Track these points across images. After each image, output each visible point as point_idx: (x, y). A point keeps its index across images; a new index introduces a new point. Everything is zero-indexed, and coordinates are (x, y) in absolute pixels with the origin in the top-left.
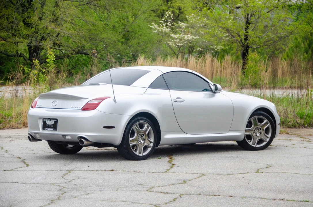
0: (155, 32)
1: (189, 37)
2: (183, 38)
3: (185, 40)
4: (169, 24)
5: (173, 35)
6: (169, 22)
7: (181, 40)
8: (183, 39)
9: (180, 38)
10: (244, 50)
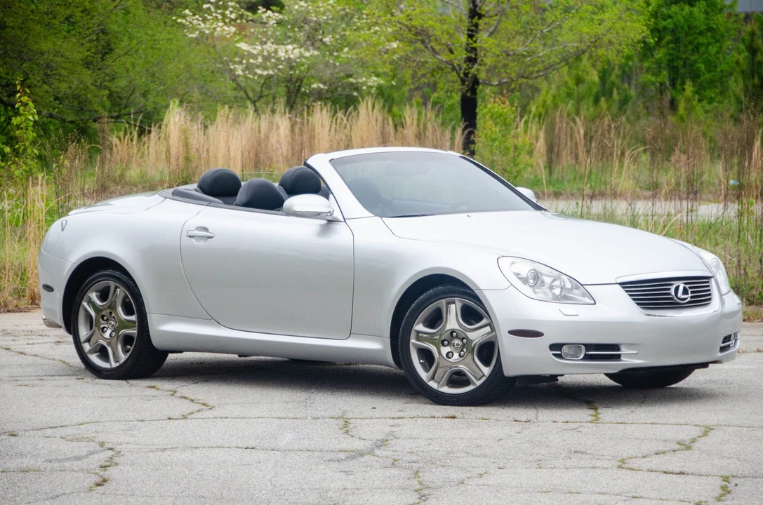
0: (194, 36)
1: (290, 51)
2: (273, 55)
3: (279, 59)
4: (231, 12)
5: (244, 46)
6: (231, 9)
7: (266, 58)
8: (274, 57)
9: (265, 53)
10: (467, 91)
